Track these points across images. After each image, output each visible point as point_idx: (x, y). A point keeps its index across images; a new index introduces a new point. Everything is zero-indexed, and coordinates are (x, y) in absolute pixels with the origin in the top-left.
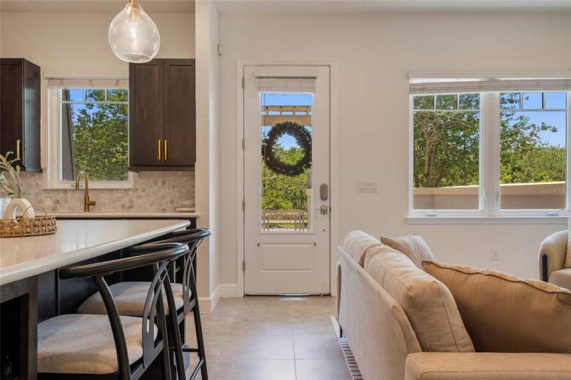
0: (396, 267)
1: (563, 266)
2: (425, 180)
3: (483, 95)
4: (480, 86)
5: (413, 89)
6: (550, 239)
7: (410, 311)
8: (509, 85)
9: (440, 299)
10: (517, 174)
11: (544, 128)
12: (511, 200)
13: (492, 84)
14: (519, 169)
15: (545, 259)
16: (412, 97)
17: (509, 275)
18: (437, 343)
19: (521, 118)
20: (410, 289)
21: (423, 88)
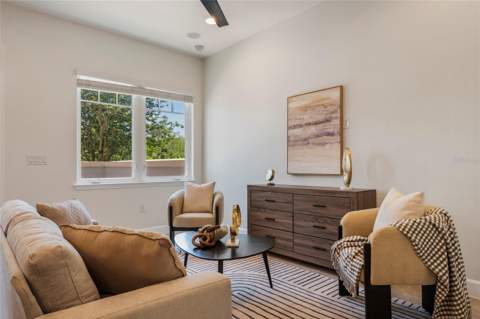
0: (31, 234)
1: (182, 212)
2: (100, 156)
3: (134, 97)
4: (132, 90)
5: (80, 83)
6: (174, 195)
7: (31, 278)
8: (152, 93)
9: (63, 261)
10: (165, 154)
11: (177, 125)
12: (153, 170)
13: (140, 90)
14: (165, 151)
15: (171, 209)
16: (79, 90)
17: (129, 229)
18: (59, 302)
19: (164, 117)
20: (32, 257)
21: (88, 84)
